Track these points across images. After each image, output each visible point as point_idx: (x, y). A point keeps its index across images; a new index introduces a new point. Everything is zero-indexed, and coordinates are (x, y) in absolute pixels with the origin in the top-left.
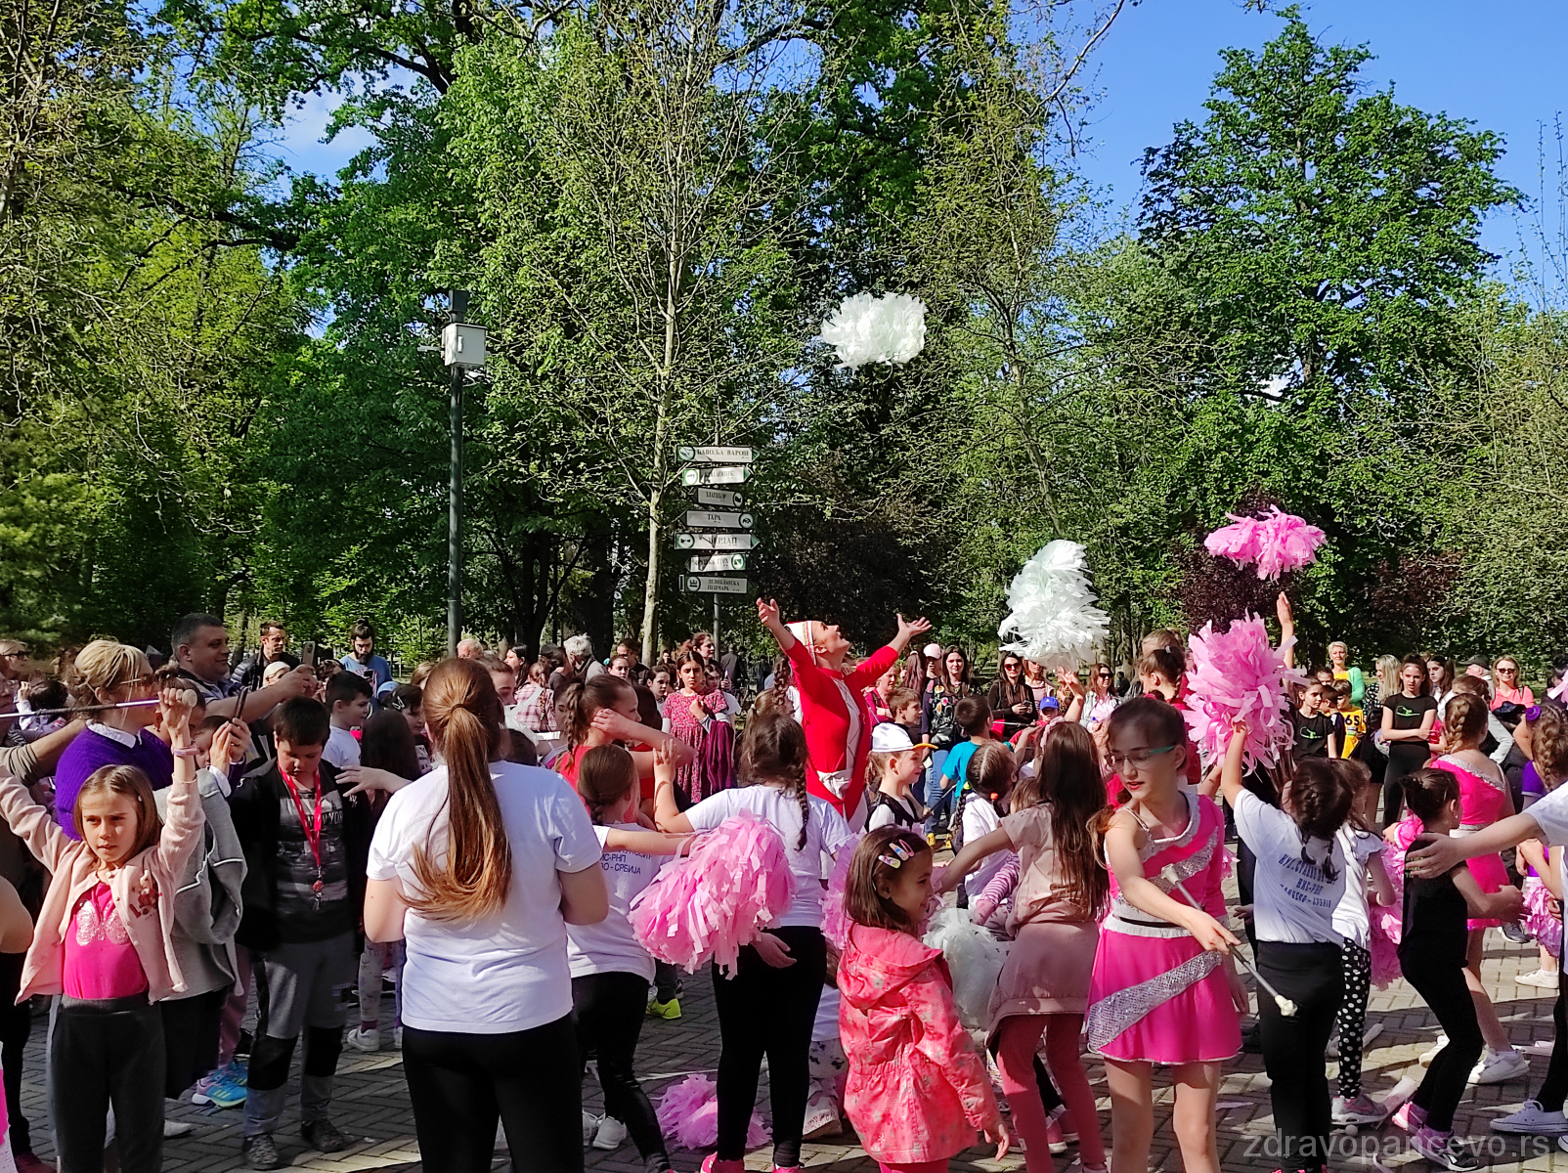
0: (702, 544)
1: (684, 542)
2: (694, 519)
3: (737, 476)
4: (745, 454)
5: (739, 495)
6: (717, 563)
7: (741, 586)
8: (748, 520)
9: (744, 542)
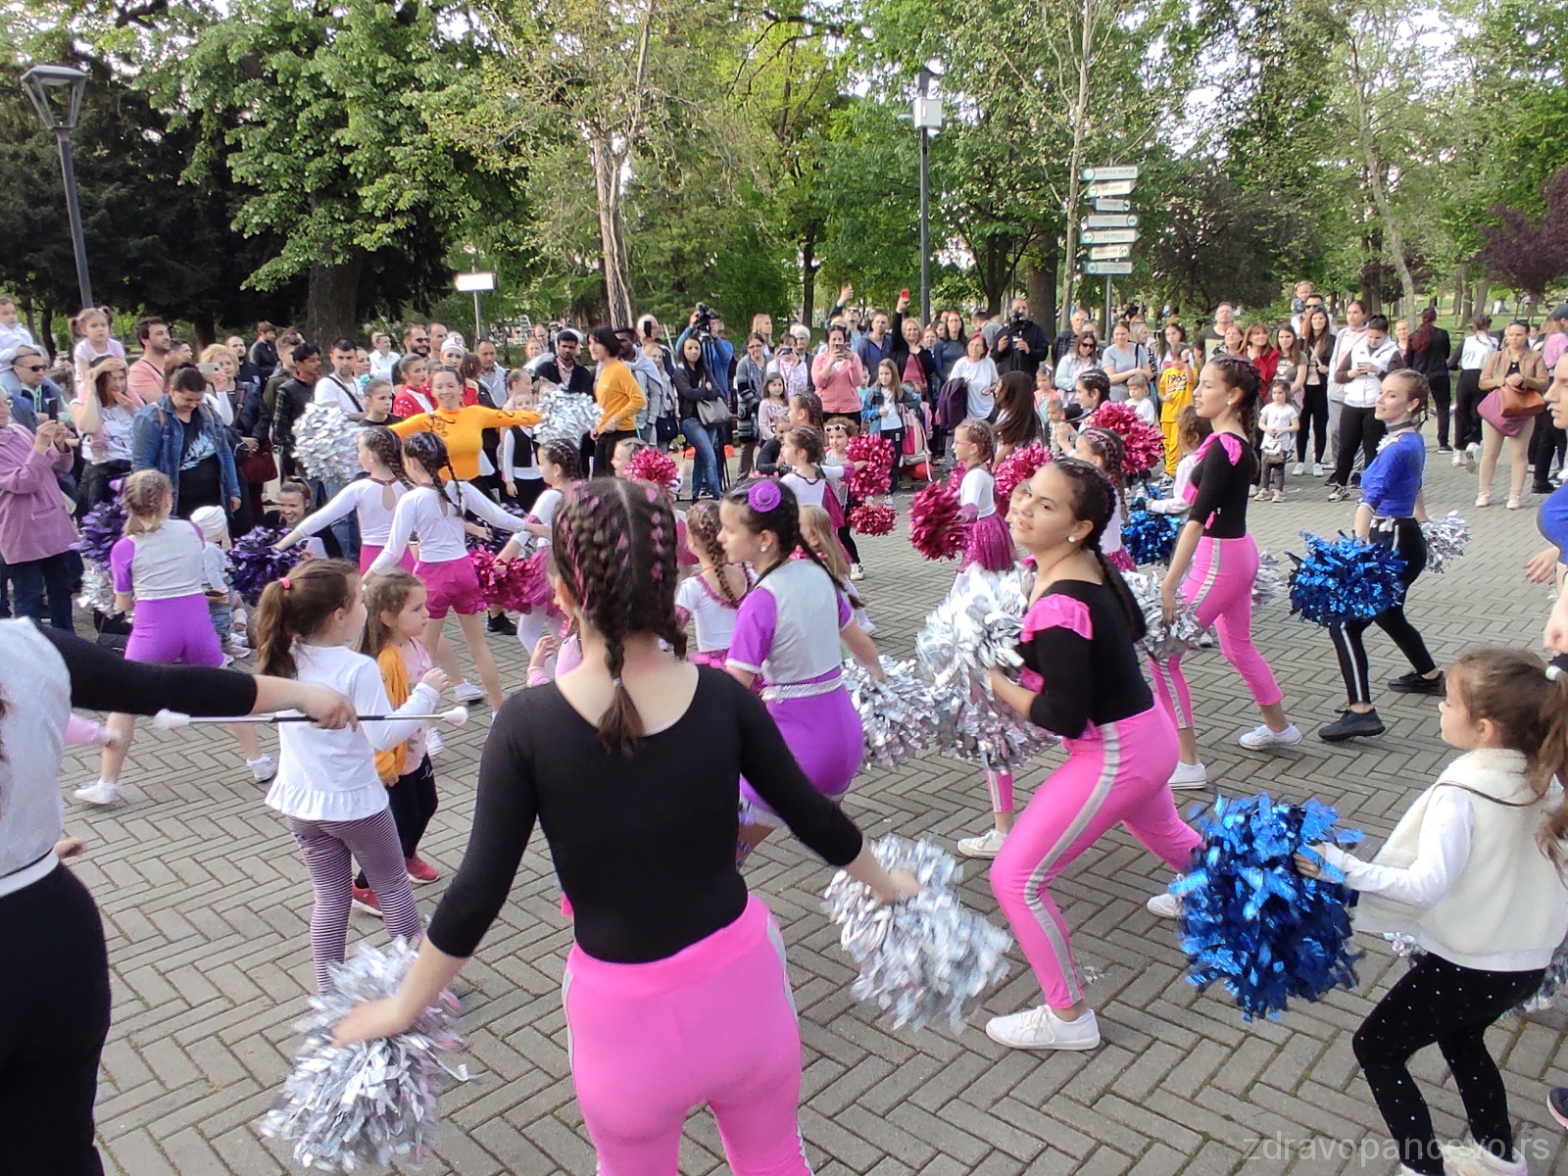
0: (1099, 237)
1: (1087, 238)
2: (1094, 220)
3: (1126, 188)
4: (1133, 172)
5: (1127, 202)
6: (1110, 252)
7: (1127, 268)
8: (1133, 220)
9: (1131, 236)
